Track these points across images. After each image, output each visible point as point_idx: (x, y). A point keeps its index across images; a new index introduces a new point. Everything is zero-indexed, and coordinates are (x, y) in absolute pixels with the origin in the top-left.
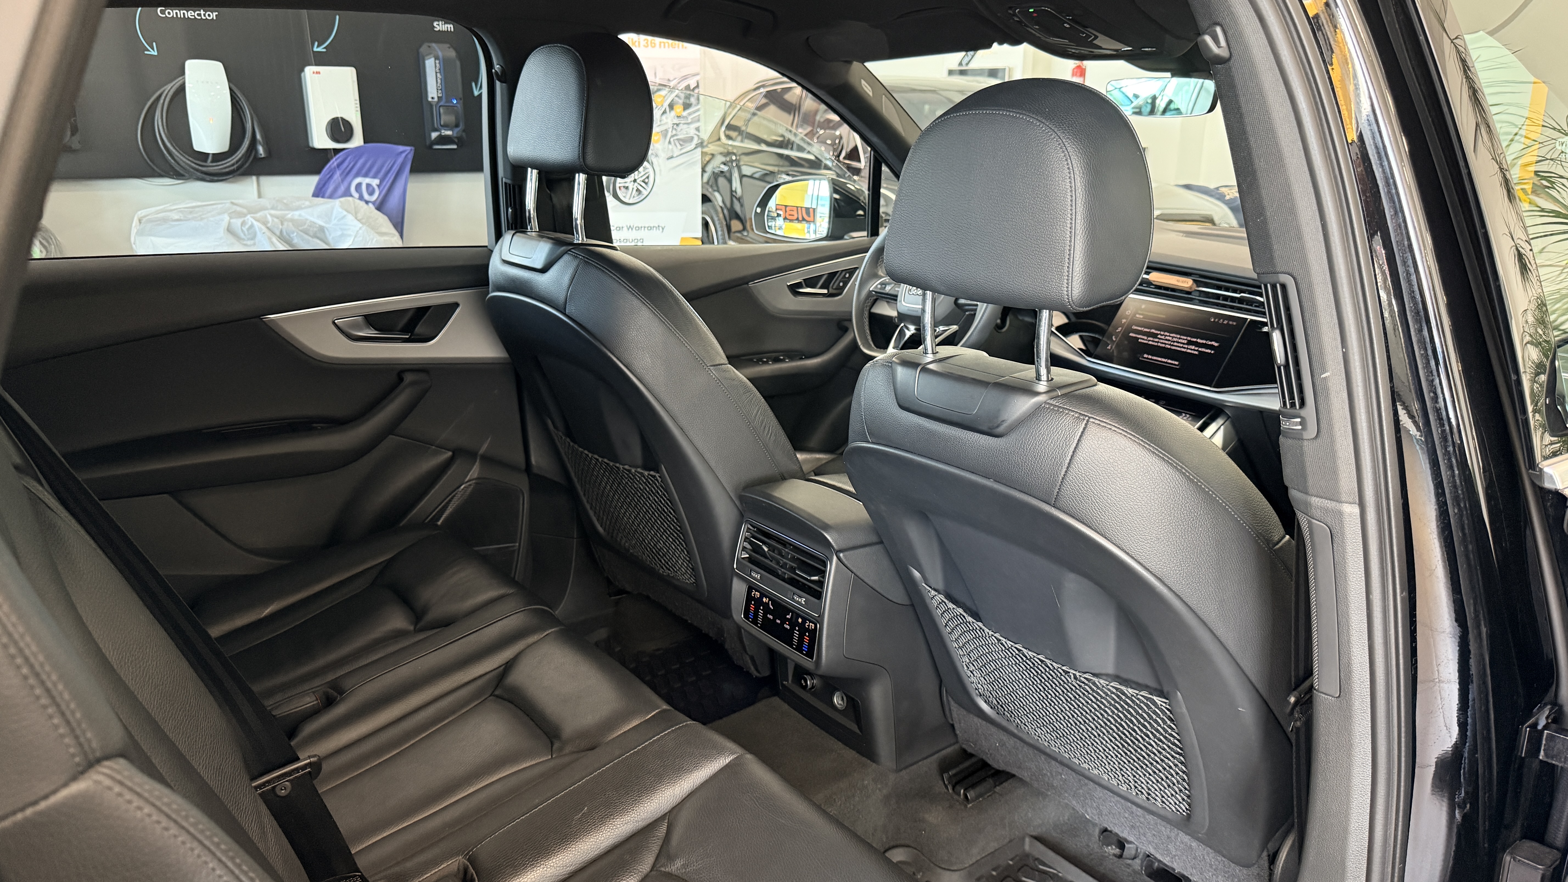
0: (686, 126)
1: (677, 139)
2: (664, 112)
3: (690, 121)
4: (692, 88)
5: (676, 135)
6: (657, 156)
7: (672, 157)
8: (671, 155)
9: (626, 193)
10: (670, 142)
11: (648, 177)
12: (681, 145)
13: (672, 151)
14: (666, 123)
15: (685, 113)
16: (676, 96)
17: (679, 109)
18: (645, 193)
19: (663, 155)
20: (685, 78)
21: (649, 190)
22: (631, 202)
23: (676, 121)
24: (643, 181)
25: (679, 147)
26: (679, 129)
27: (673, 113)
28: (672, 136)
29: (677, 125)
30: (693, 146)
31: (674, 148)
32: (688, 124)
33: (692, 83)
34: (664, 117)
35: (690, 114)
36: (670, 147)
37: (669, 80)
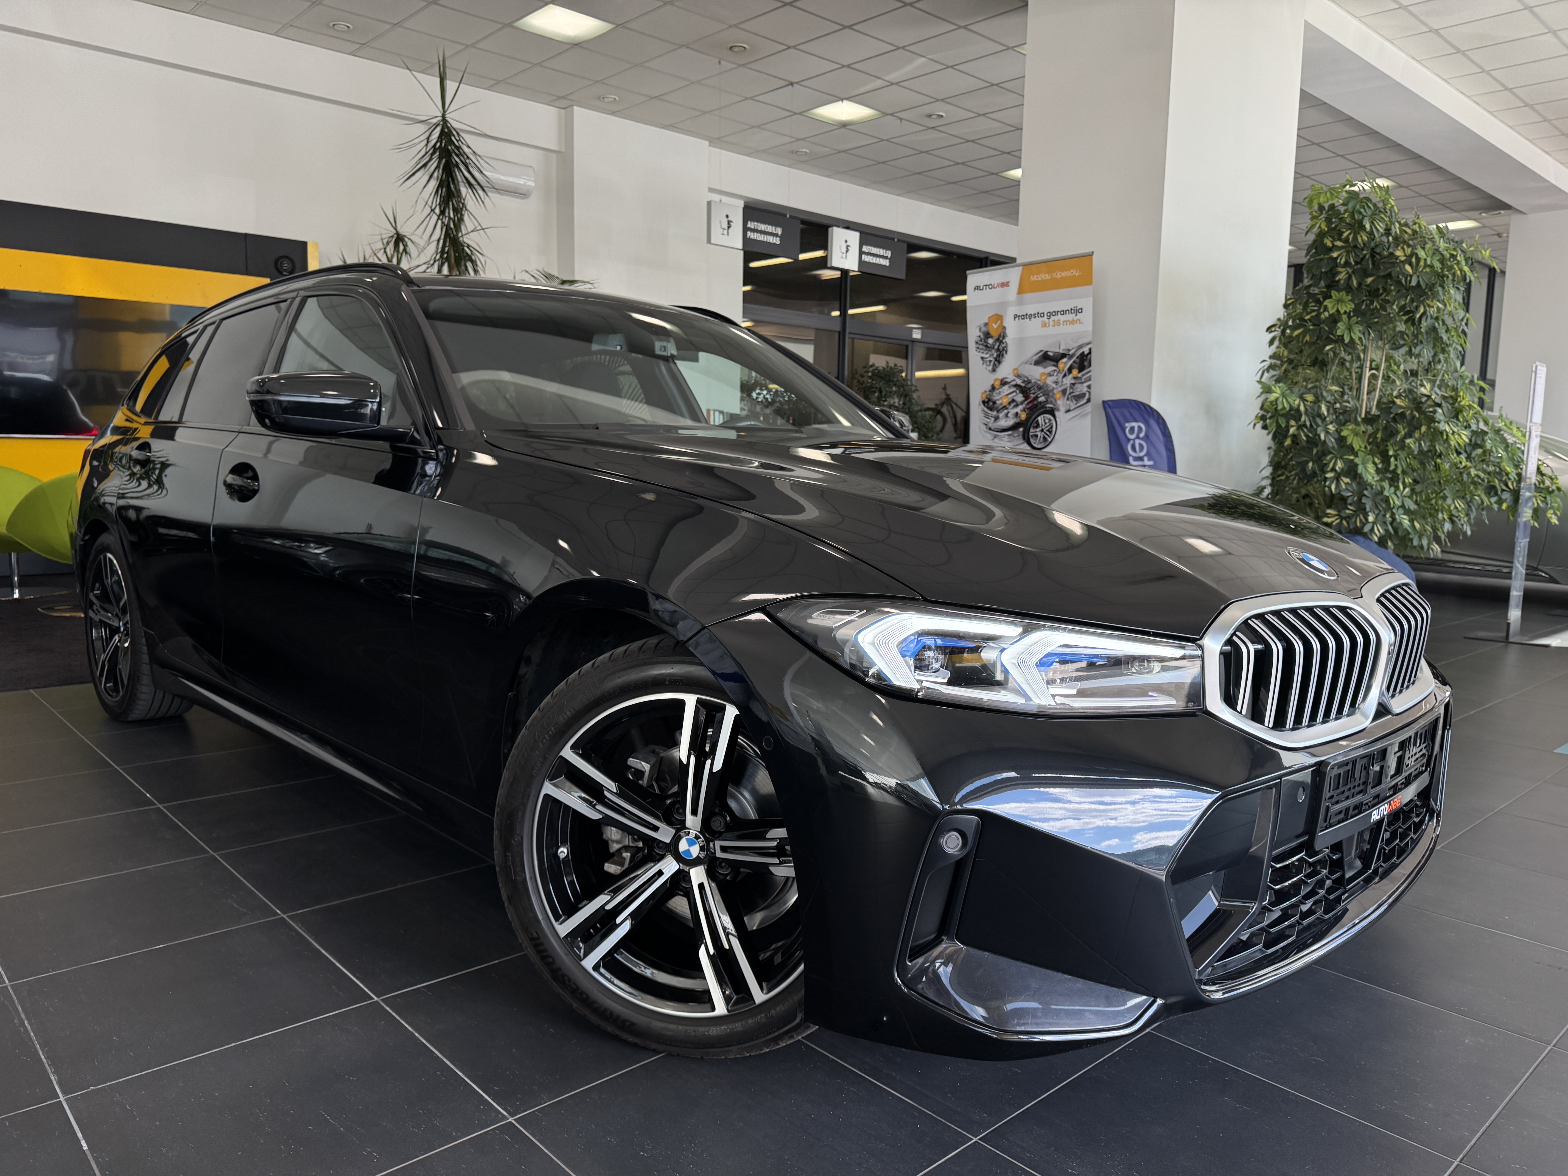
0: (1080, 385)
1: (1074, 396)
2: (1065, 376)
3: (1083, 380)
4: (1086, 353)
5: (1072, 393)
6: (1058, 410)
7: (1068, 411)
8: (1068, 408)
9: (1036, 440)
10: (1068, 399)
11: (1052, 428)
12: (1076, 400)
13: (1069, 404)
14: (1066, 384)
15: (1080, 375)
16: (1074, 362)
17: (1075, 372)
18: (1050, 440)
19: (1063, 409)
20: (1081, 347)
21: (1052, 437)
22: (1039, 446)
23: (1073, 382)
24: (1048, 431)
25: (1075, 402)
26: (1075, 387)
27: (1071, 376)
28: (1070, 394)
29: (1074, 384)
30: (1085, 401)
31: (1071, 403)
32: (1082, 383)
33: (1086, 350)
34: (1064, 379)
35: (1083, 375)
36: (1068, 402)
37: (1069, 350)
